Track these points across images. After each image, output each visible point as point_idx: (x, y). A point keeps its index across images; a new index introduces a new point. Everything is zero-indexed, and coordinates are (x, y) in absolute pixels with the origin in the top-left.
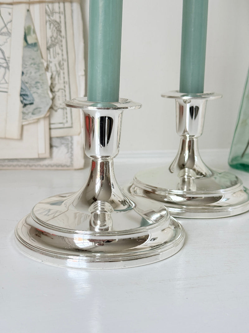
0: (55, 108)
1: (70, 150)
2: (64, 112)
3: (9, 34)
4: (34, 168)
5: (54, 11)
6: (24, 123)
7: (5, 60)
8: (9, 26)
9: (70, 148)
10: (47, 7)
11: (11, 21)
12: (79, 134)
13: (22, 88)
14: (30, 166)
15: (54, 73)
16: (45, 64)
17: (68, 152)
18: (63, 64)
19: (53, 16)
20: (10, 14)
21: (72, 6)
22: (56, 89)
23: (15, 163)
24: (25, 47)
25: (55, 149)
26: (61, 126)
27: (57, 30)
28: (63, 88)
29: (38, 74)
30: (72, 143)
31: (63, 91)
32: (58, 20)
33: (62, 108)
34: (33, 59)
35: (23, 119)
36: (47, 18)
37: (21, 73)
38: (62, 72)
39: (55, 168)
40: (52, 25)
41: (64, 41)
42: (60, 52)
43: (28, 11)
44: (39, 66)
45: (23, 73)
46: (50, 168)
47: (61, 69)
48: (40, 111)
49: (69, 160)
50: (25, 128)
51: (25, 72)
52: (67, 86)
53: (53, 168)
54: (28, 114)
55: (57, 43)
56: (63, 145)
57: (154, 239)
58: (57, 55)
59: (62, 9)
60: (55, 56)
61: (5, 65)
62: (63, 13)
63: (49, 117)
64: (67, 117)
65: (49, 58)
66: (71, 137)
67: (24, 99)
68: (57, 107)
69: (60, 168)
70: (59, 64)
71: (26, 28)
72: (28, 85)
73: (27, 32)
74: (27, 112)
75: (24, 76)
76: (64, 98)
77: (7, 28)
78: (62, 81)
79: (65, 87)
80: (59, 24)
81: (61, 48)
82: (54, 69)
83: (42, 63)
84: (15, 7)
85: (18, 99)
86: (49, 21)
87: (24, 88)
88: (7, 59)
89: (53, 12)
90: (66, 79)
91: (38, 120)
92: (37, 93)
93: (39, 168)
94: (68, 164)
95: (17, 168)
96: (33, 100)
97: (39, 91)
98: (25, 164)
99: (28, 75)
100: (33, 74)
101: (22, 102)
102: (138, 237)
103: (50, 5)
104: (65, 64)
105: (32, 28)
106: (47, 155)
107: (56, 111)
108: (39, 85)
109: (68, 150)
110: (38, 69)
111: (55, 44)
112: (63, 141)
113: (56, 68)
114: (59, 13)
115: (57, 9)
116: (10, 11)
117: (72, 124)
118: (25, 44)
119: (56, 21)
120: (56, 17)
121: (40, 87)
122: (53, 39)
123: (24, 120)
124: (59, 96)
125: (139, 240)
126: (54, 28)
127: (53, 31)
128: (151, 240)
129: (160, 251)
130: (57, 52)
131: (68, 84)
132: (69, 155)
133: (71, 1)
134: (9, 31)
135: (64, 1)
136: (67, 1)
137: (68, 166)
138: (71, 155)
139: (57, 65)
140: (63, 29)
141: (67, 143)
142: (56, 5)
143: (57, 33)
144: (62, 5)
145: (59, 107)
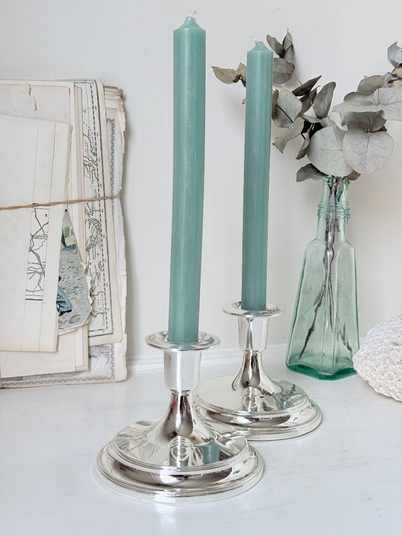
0: (95, 314)
1: (110, 359)
2: (104, 317)
3: (45, 236)
4: (69, 382)
5: (94, 209)
6: (60, 334)
7: (41, 265)
8: (45, 228)
9: (111, 357)
10: (86, 205)
11: (47, 223)
12: (121, 342)
13: (58, 295)
14: (65, 381)
15: (94, 276)
16: (85, 267)
17: (107, 362)
18: (103, 265)
19: (92, 215)
20: (46, 215)
21: (113, 202)
22: (95, 293)
23: (48, 379)
24: (62, 250)
25: (93, 359)
26: (101, 332)
27: (98, 229)
28: (103, 290)
29: (77, 278)
30: (113, 352)
31: (103, 294)
32: (98, 219)
33: (101, 313)
34: (72, 262)
35: (59, 328)
36: (87, 217)
38: (102, 273)
39: (94, 381)
40: (92, 225)
41: (104, 239)
42: (100, 252)
43: (66, 211)
44: (77, 270)
45: (60, 278)
46: (88, 381)
47: (101, 270)
48: (79, 319)
49: (110, 371)
50: (61, 338)
52: (107, 288)
53: (91, 382)
54: (65, 323)
55: (97, 243)
56: (102, 355)
57: (237, 472)
58: (97, 255)
59: (102, 207)
60: (94, 257)
61: (40, 270)
62: (104, 210)
63: (88, 325)
64: (107, 323)
65: (88, 260)
66: (112, 344)
67: (60, 306)
68: (96, 312)
69: (100, 381)
70: (99, 264)
71: (64, 229)
72: (65, 291)
73: (65, 233)
74: (64, 321)
76: (104, 301)
77: (43, 231)
78: (102, 284)
79: (105, 289)
80: (99, 222)
81: (101, 247)
82: (93, 270)
83: (81, 266)
84: (52, 207)
85: (55, 306)
86: (89, 220)
87: (61, 294)
88: (42, 264)
89: (93, 211)
90: (107, 281)
91: (76, 329)
92: (76, 299)
93: (75, 382)
94: (109, 376)
95: (50, 384)
96: (72, 307)
97: (78, 297)
98: (60, 379)
99: (65, 280)
100: (71, 278)
101: (58, 310)
102: (222, 471)
103: (90, 204)
104: (106, 264)
105: (71, 228)
107: (96, 317)
108: (77, 290)
109: (108, 359)
110: (77, 273)
111: (95, 244)
112: (103, 350)
113: (96, 270)
114: (100, 211)
115: (97, 207)
116: (47, 212)
117: (113, 329)
118: (63, 246)
119: (96, 220)
120: (96, 216)
121: (79, 292)
122: (93, 239)
123: (60, 330)
124: (98, 300)
125: (223, 474)
126: (94, 227)
127: (93, 229)
128: (234, 474)
129: (243, 482)
130: (97, 253)
131: (108, 286)
132: (109, 365)
133: (112, 198)
134: (45, 233)
135: (105, 198)
136: (108, 198)
137: (108, 379)
138: (111, 365)
139: (97, 266)
140: (103, 228)
141: (108, 351)
142: (97, 203)
143: (97, 233)
144: (102, 201)
145: (98, 312)
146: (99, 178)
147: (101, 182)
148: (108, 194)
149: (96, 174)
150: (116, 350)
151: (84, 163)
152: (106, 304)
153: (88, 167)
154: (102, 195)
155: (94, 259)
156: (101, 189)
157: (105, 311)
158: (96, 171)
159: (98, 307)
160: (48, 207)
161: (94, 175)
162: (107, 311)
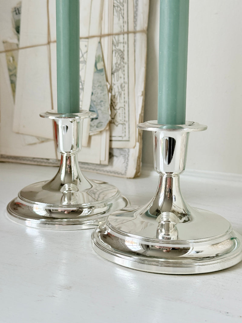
0: (117, 124)
1: (126, 160)
2: (123, 127)
3: (85, 62)
4: (99, 172)
5: (119, 42)
6: (91, 134)
7: (81, 82)
8: (85, 56)
10: (114, 38)
11: (87, 52)
12: (134, 147)
13: (91, 106)
14: (97, 170)
15: (117, 94)
16: (109, 86)
17: (124, 162)
18: (124, 86)
19: (118, 46)
20: (86, 46)
21: (135, 36)
22: (117, 107)
24: (95, 72)
25: (115, 159)
26: (120, 139)
27: (121, 58)
28: (123, 106)
29: (102, 94)
30: (128, 155)
31: (123, 109)
32: (122, 49)
33: (121, 124)
34: (100, 82)
35: (90, 130)
36: (114, 48)
37: (91, 94)
38: (123, 92)
39: (113, 174)
40: (117, 54)
41: (126, 66)
42: (122, 76)
43: (100, 42)
44: (103, 88)
45: (92, 93)
46: (109, 174)
47: (122, 90)
48: (102, 125)
49: (125, 169)
50: (93, 138)
51: (94, 93)
52: (127, 105)
53: (111, 174)
54: (93, 127)
55: (120, 68)
56: (121, 156)
58: (120, 79)
59: (126, 40)
60: (118, 79)
61: (81, 87)
62: (127, 42)
63: (111, 130)
64: (125, 132)
65: (113, 82)
66: (129, 149)
68: (118, 122)
69: (116, 175)
70: (121, 86)
71: (97, 57)
72: (95, 103)
73: (97, 60)
74: (93, 125)
75: (93, 96)
76: (124, 114)
77: (84, 58)
78: (122, 101)
79: (125, 106)
80: (123, 52)
81: (123, 72)
83: (106, 86)
84: (90, 40)
86: (115, 50)
87: (92, 105)
89: (118, 43)
90: (126, 99)
91: (101, 132)
92: (101, 110)
93: (102, 172)
94: (123, 172)
95: (87, 170)
96: (98, 115)
97: (103, 109)
98: (93, 168)
99: (96, 95)
100: (99, 94)
103: (117, 37)
104: (126, 86)
106: (106, 162)
107: (117, 126)
108: (102, 103)
109: (125, 160)
110: (103, 90)
111: (118, 69)
112: (122, 152)
113: (119, 90)
114: (123, 43)
115: (121, 40)
116: (86, 43)
117: (129, 138)
118: (96, 70)
119: (120, 50)
120: (121, 47)
121: (103, 105)
122: (117, 65)
123: (91, 132)
124: (119, 114)
126: (119, 56)
127: (118, 58)
130: (120, 76)
131: (127, 103)
132: (125, 165)
133: (135, 32)
134: (85, 60)
135: (128, 33)
136: (131, 32)
137: (122, 174)
138: (126, 165)
139: (120, 87)
140: (126, 57)
141: (125, 154)
142: (121, 36)
143: (120, 60)
144: (126, 36)
145: (119, 123)
146: (124, 16)
147: (126, 19)
148: (131, 29)
149: (122, 13)
150: (131, 153)
151: (114, 6)
152: (125, 117)
153: (116, 8)
154: (126, 30)
155: (117, 81)
156: (126, 26)
157: (124, 122)
158: (122, 11)
159: (119, 118)
160: (87, 40)
161: (120, 15)
162: (125, 123)
